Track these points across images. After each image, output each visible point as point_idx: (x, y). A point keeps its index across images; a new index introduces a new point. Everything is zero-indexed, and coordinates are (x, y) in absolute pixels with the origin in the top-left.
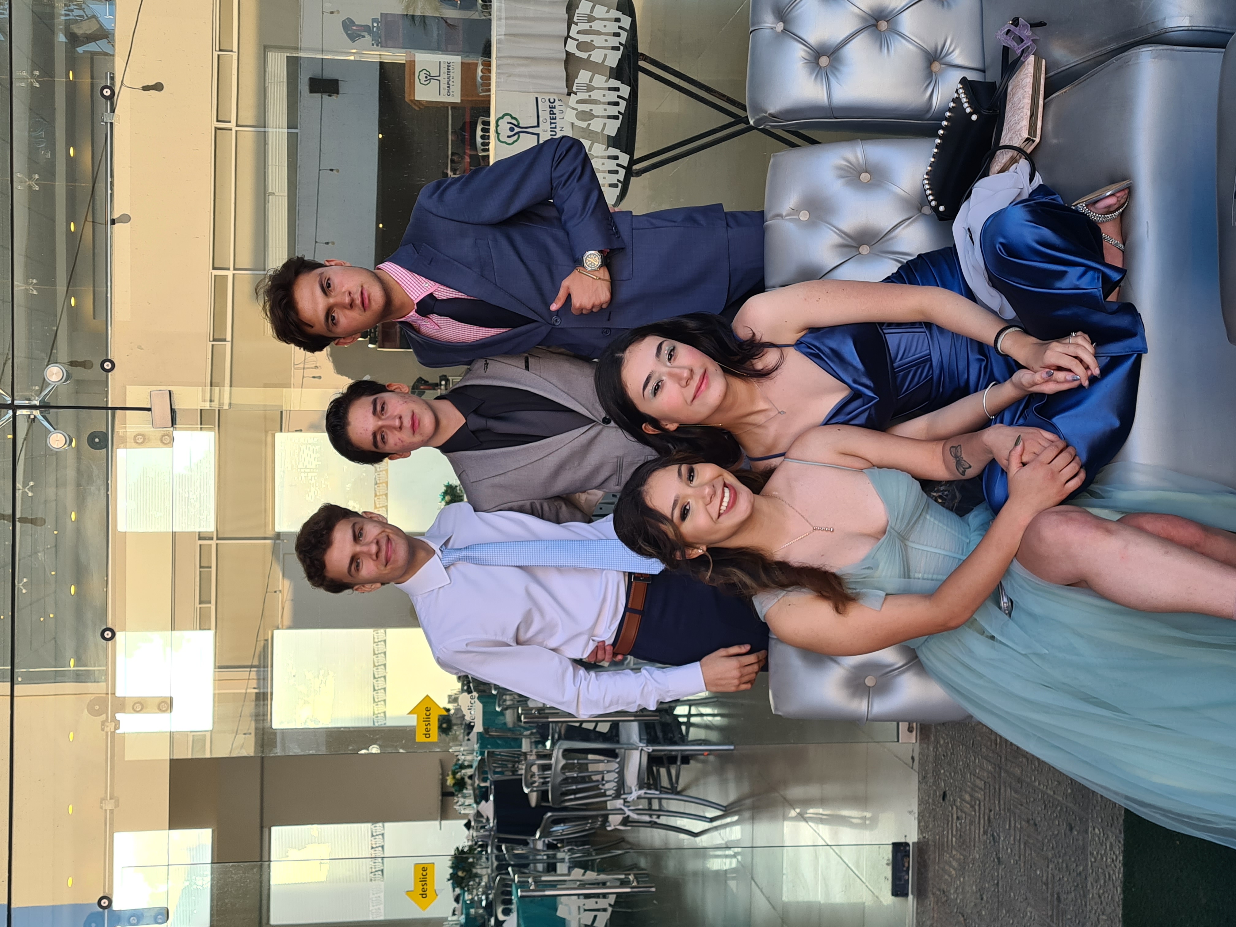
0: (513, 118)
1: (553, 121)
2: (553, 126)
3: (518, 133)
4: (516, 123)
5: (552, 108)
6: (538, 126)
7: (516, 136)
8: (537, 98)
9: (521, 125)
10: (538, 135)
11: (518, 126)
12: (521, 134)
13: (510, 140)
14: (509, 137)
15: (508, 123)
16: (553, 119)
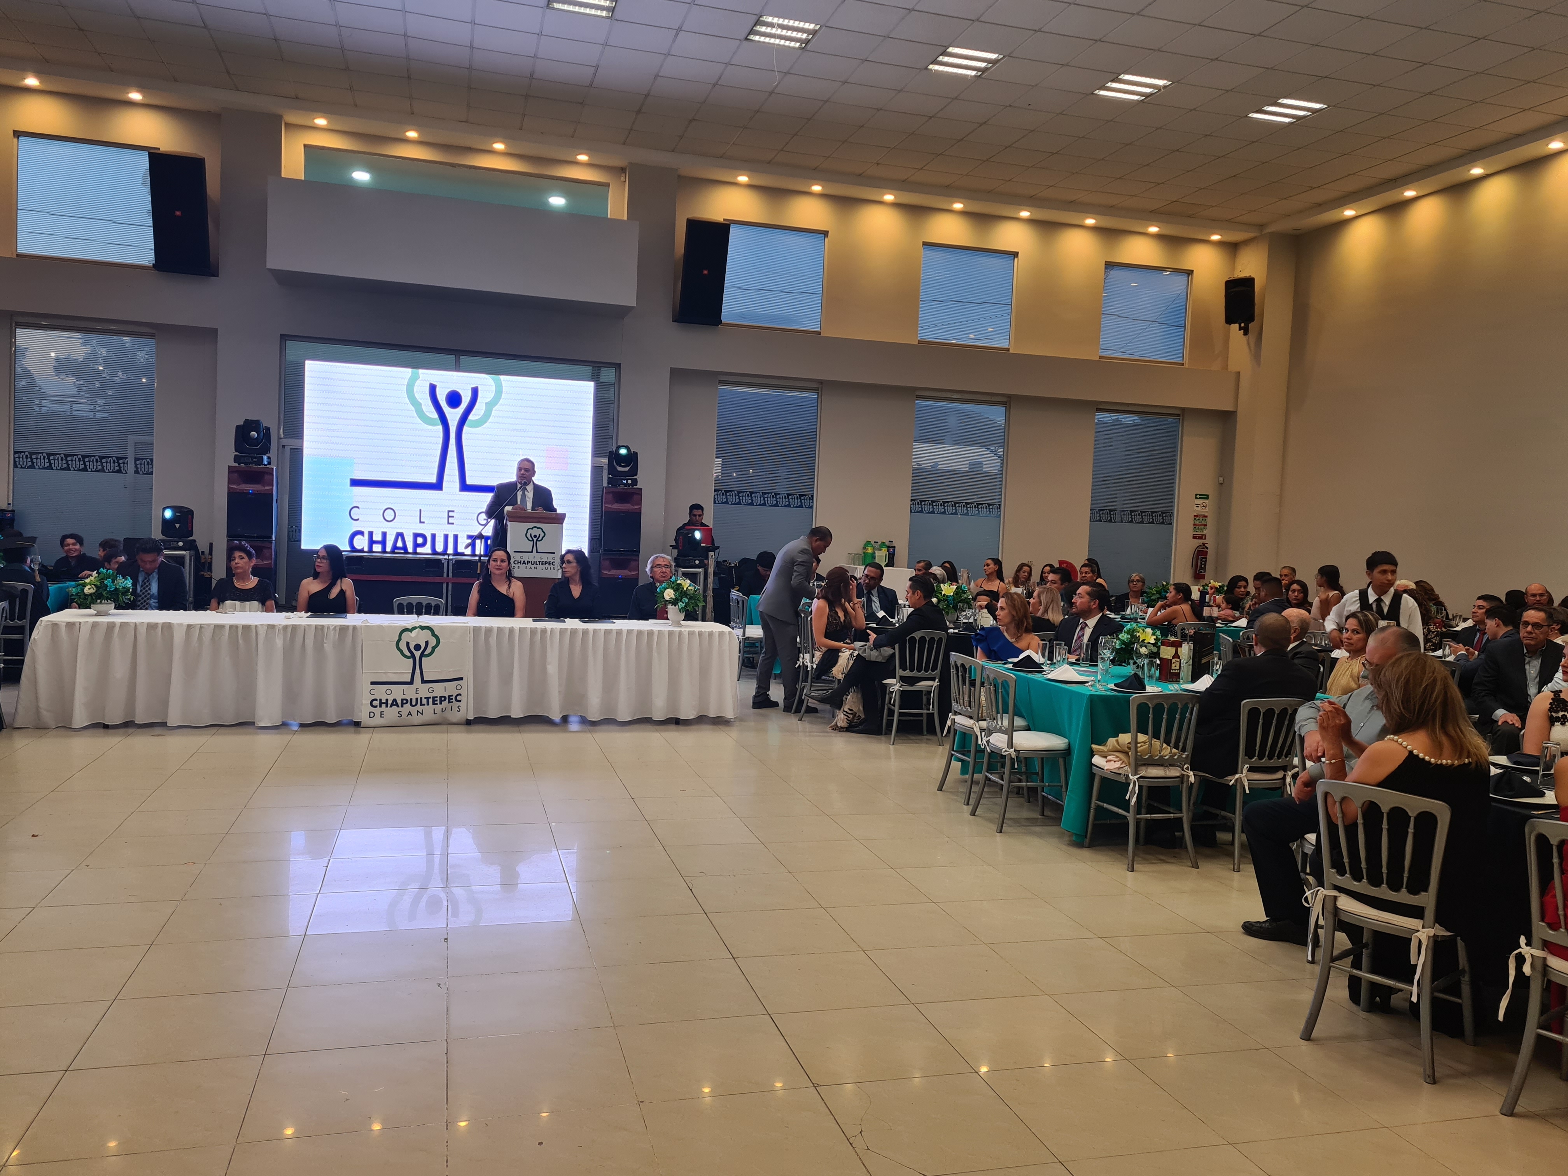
0: (433, 648)
3: (413, 656)
4: (425, 653)
5: (449, 699)
6: (424, 681)
7: (409, 654)
8: (461, 679)
9: (423, 658)
10: (411, 683)
11: (422, 655)
12: (411, 660)
13: (403, 646)
14: (408, 643)
16: (434, 701)
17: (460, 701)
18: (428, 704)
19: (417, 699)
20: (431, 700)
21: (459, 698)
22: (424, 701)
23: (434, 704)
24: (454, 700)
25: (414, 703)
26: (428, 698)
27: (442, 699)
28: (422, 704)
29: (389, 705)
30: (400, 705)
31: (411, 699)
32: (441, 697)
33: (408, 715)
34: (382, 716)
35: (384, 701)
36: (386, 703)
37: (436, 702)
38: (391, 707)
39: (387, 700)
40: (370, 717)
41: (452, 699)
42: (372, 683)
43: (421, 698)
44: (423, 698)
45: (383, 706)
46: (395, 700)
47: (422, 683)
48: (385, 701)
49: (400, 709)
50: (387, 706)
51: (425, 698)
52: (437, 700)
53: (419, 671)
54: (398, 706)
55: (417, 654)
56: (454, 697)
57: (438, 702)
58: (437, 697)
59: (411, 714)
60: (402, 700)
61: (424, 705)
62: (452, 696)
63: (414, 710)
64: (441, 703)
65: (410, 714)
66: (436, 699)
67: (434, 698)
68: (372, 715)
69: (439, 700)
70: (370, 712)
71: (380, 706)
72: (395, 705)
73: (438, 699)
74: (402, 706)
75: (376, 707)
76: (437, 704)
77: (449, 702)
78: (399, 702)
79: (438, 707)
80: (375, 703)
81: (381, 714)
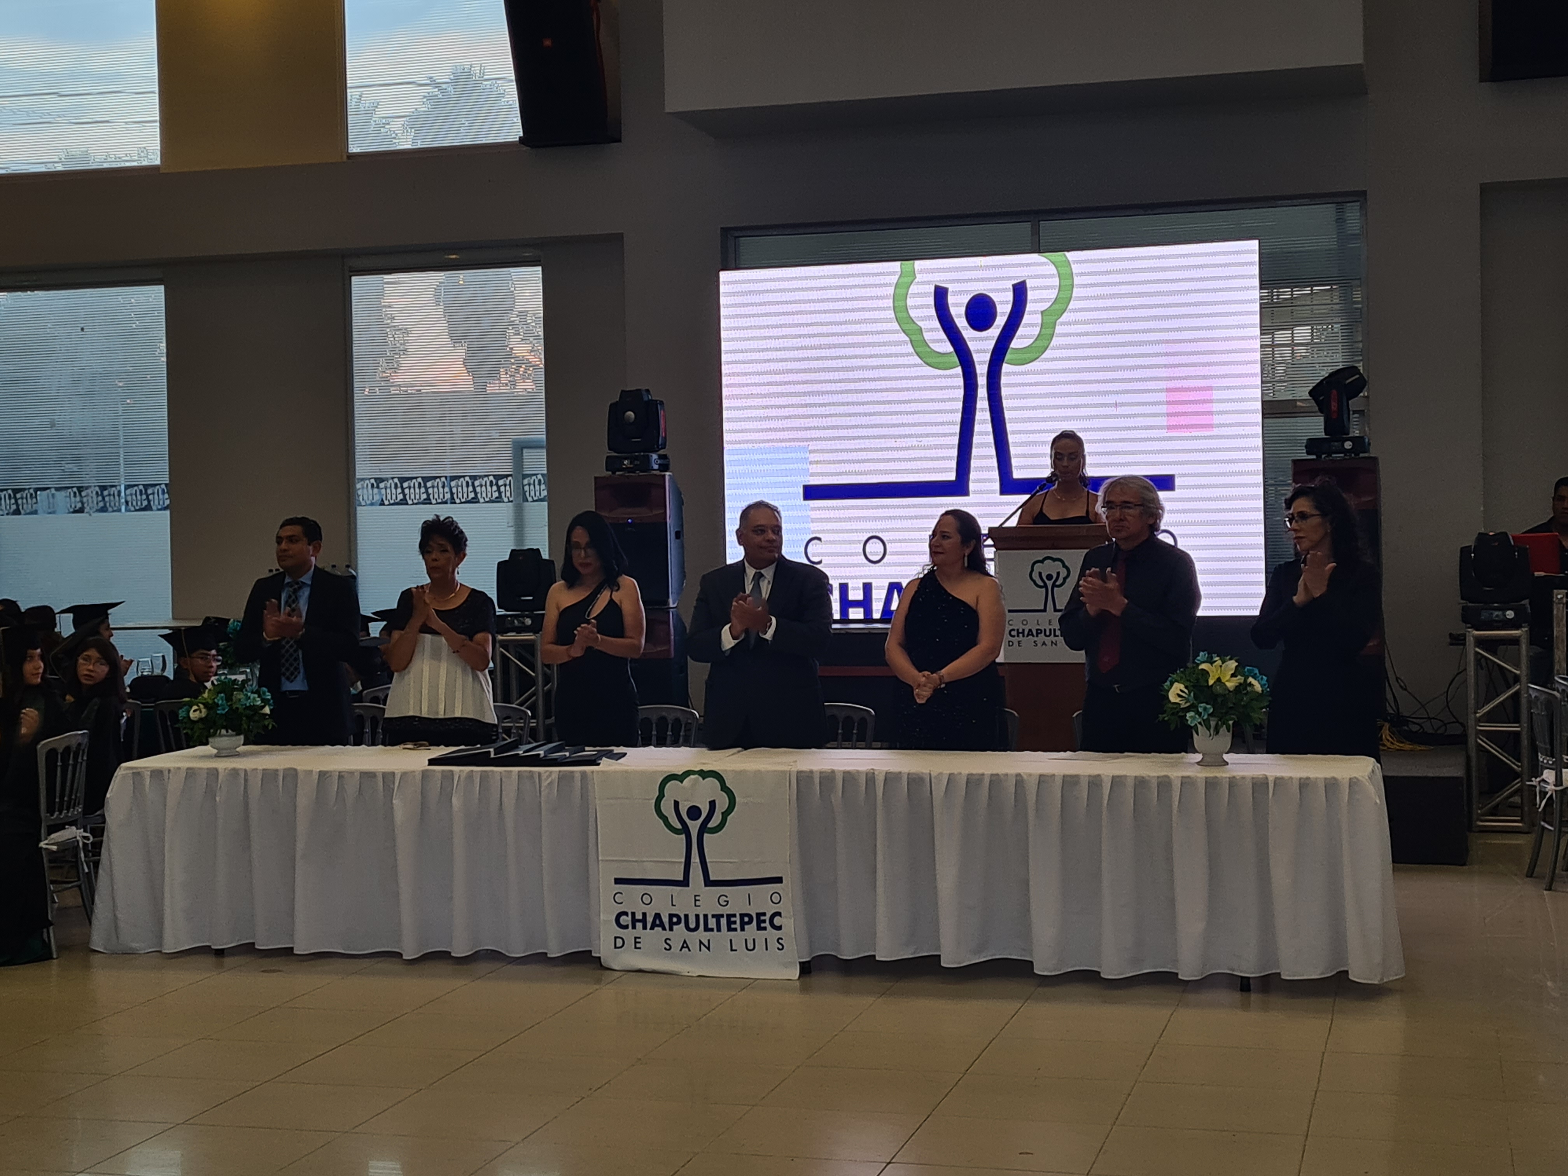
0: (725, 815)
1: (724, 921)
3: (686, 830)
4: (709, 825)
5: (759, 922)
6: (708, 882)
7: (679, 826)
8: (779, 880)
9: (706, 835)
10: (685, 883)
11: (703, 829)
12: (683, 836)
13: (667, 808)
14: (676, 803)
15: (712, 804)
16: (729, 923)
17: (779, 928)
18: (719, 930)
19: (697, 916)
21: (777, 921)
22: (712, 923)
23: (730, 929)
24: (767, 924)
25: (692, 925)
26: (718, 917)
27: (746, 920)
28: (707, 929)
29: (649, 926)
30: (667, 927)
31: (686, 916)
32: (742, 916)
33: (683, 947)
34: (638, 945)
35: (639, 916)
36: (644, 921)
37: (733, 926)
38: (652, 928)
39: (644, 914)
40: (616, 947)
41: (764, 921)
42: (618, 881)
43: (706, 916)
44: (710, 917)
45: (639, 925)
46: (658, 916)
47: (706, 885)
48: (641, 917)
49: (667, 934)
50: (645, 928)
51: (713, 916)
52: (735, 923)
53: (698, 860)
54: (664, 929)
55: (694, 826)
56: (767, 918)
57: (738, 926)
58: (734, 916)
59: (687, 947)
60: (671, 916)
61: (712, 930)
62: (764, 914)
63: (693, 938)
64: (743, 929)
65: (685, 945)
66: (733, 919)
67: (729, 916)
68: (619, 942)
69: (738, 922)
70: (616, 938)
71: (634, 927)
72: (658, 926)
73: (738, 919)
74: (671, 929)
75: (626, 927)
76: (735, 930)
77: (759, 928)
79: (738, 937)
80: (624, 920)
81: (636, 943)
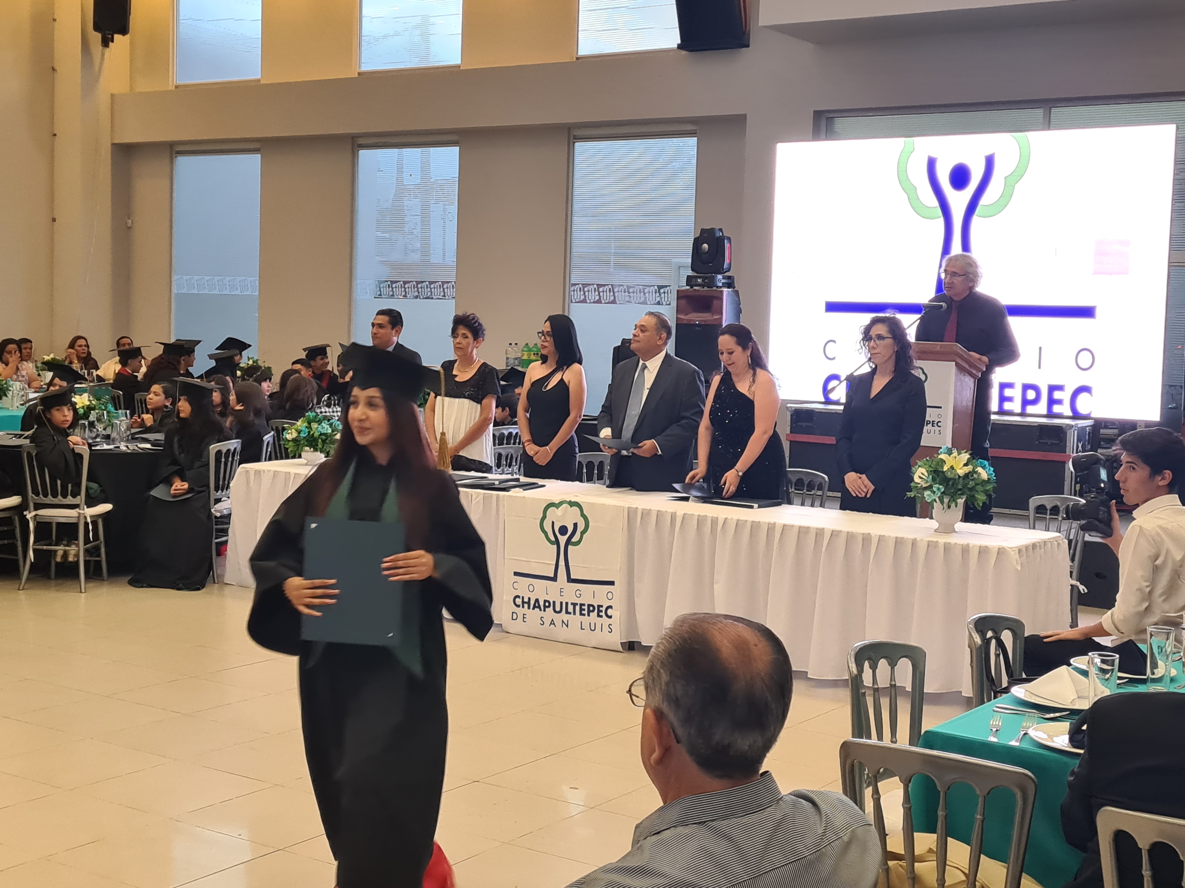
2: (571, 608)
3: (557, 542)
4: (574, 540)
6: (570, 580)
7: (553, 539)
8: (613, 583)
10: (554, 579)
12: (555, 546)
13: (547, 525)
14: (553, 523)
16: (581, 610)
17: (611, 617)
18: (574, 613)
19: (561, 603)
20: (578, 608)
21: (609, 612)
23: (581, 614)
24: (603, 613)
25: (558, 609)
26: (574, 605)
27: (591, 608)
28: (567, 612)
29: (532, 607)
30: (542, 608)
31: (554, 602)
32: (589, 606)
33: (551, 624)
34: (525, 620)
35: (526, 600)
36: (529, 603)
37: (583, 612)
38: (533, 609)
39: (529, 599)
40: (513, 619)
41: (602, 611)
42: (516, 574)
43: (567, 603)
44: (569, 604)
45: (526, 606)
46: (537, 601)
47: (568, 581)
49: (542, 613)
50: (529, 608)
51: (572, 604)
52: (584, 610)
53: (564, 564)
54: (540, 610)
55: (563, 539)
56: (603, 609)
57: (586, 612)
58: (584, 605)
59: (554, 624)
60: (545, 601)
61: (570, 613)
62: (602, 606)
63: (558, 618)
64: (589, 615)
65: (552, 623)
66: (583, 607)
67: (581, 605)
68: (514, 616)
69: (586, 610)
70: (513, 613)
71: (523, 607)
72: (537, 607)
73: (586, 607)
74: (545, 611)
75: (518, 606)
76: (584, 615)
77: (599, 616)
78: (542, 604)
79: (586, 619)
80: (519, 601)
81: (524, 618)
